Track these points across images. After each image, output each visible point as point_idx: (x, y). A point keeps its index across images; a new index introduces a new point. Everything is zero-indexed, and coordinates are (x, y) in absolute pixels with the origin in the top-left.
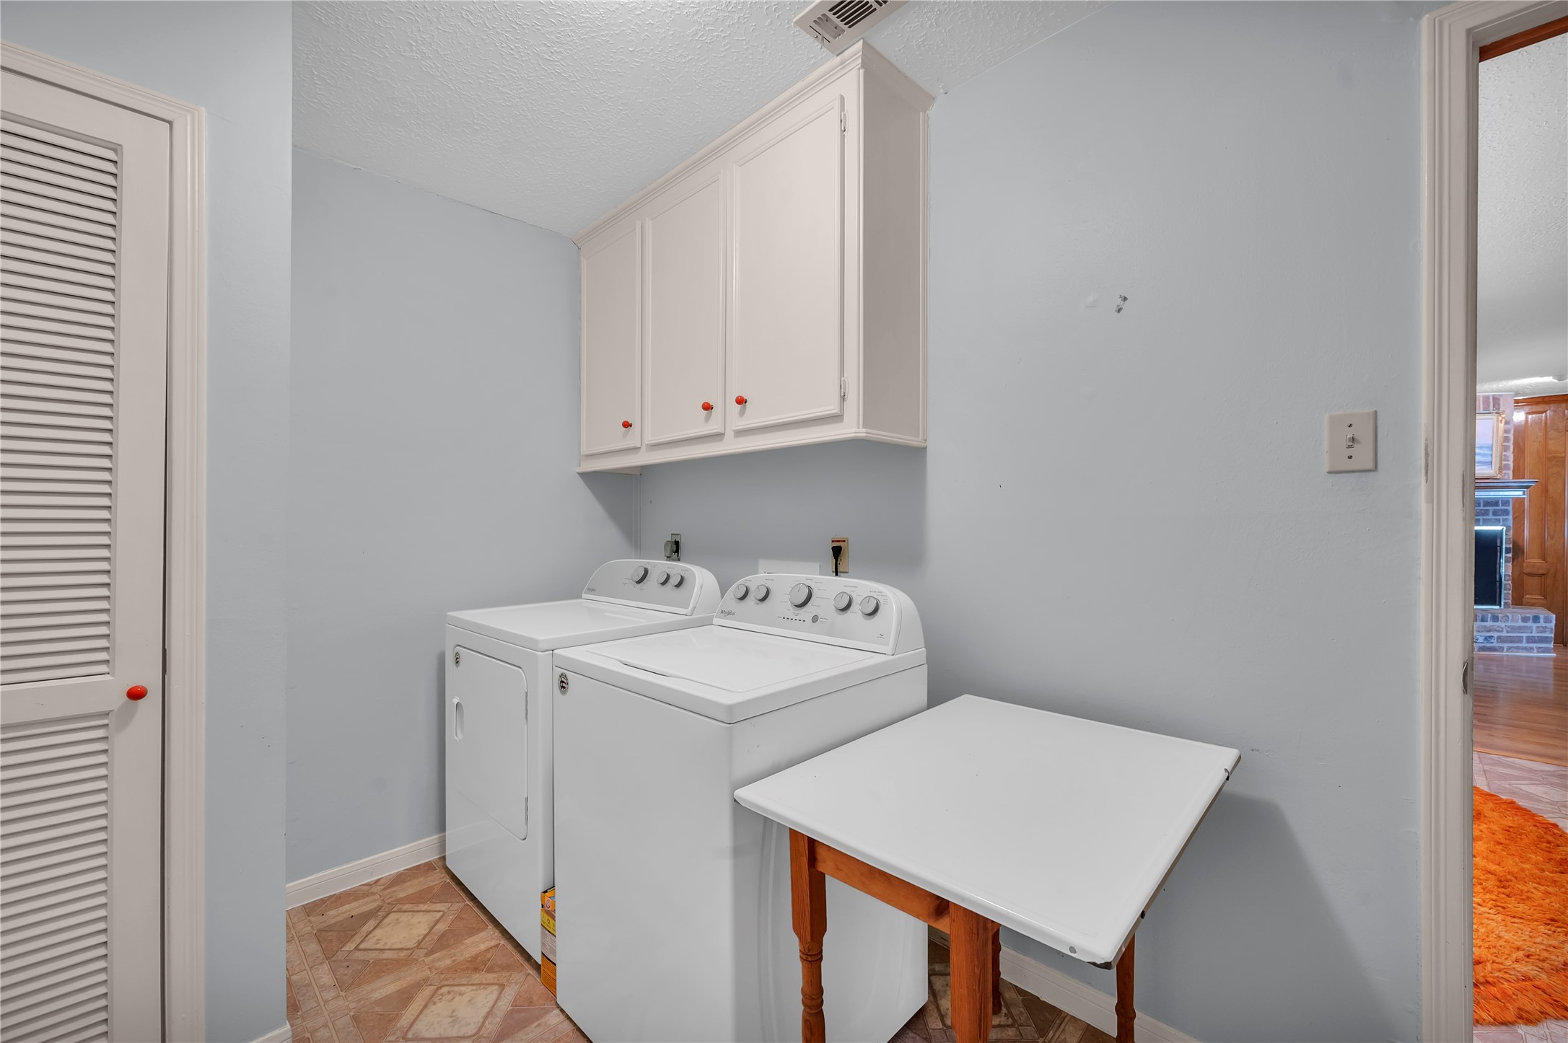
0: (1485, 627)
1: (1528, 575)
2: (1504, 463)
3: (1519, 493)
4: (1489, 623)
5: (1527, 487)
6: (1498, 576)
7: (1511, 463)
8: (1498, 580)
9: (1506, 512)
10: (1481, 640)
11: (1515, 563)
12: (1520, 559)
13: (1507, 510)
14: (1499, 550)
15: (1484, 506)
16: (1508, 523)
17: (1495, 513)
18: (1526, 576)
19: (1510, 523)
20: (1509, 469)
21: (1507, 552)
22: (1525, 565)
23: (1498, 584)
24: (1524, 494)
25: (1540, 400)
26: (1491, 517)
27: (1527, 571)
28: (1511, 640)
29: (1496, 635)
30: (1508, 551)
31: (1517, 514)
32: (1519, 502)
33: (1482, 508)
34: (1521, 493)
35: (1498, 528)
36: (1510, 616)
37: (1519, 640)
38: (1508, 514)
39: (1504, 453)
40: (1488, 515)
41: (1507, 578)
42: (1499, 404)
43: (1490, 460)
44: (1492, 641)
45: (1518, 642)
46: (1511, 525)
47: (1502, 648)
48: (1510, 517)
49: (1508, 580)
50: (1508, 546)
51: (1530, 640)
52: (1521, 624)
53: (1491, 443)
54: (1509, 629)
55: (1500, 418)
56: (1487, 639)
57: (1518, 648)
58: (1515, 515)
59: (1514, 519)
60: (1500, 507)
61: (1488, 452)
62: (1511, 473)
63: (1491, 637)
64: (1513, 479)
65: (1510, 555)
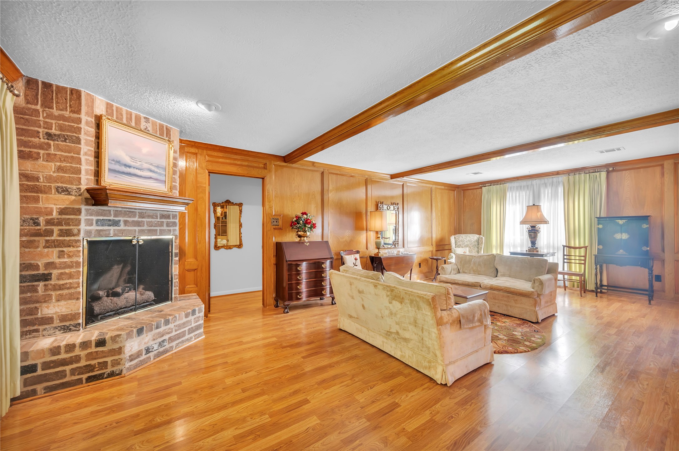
0: (159, 333)
1: (188, 270)
2: (173, 184)
3: (182, 209)
4: (163, 328)
5: (187, 204)
6: (170, 276)
7: (178, 185)
8: (170, 280)
9: (174, 224)
10: (156, 347)
11: (181, 263)
12: (183, 260)
13: (175, 222)
14: (170, 255)
15: (160, 219)
16: (176, 233)
17: (168, 225)
18: (186, 271)
19: (177, 233)
20: (176, 189)
21: (176, 257)
22: (186, 263)
23: (170, 282)
24: (185, 210)
25: (193, 144)
26: (165, 228)
27: (187, 268)
28: (178, 337)
29: (166, 337)
30: (176, 255)
31: (181, 226)
32: (182, 215)
33: (159, 220)
34: (184, 208)
35: (170, 237)
36: (177, 316)
37: (183, 334)
38: (176, 226)
39: (174, 176)
40: (163, 226)
41: (176, 277)
42: (170, 135)
43: (164, 180)
44: (165, 344)
45: (183, 337)
46: (178, 235)
47: (172, 347)
48: (177, 228)
49: (176, 279)
50: (176, 252)
51: (191, 331)
52: (185, 320)
53: (165, 165)
54: (177, 328)
55: (171, 146)
56: (160, 344)
57: (183, 342)
58: (181, 227)
59: (180, 229)
60: (171, 220)
61: (163, 172)
62: (177, 192)
63: (163, 341)
64: (179, 195)
65: (177, 259)
